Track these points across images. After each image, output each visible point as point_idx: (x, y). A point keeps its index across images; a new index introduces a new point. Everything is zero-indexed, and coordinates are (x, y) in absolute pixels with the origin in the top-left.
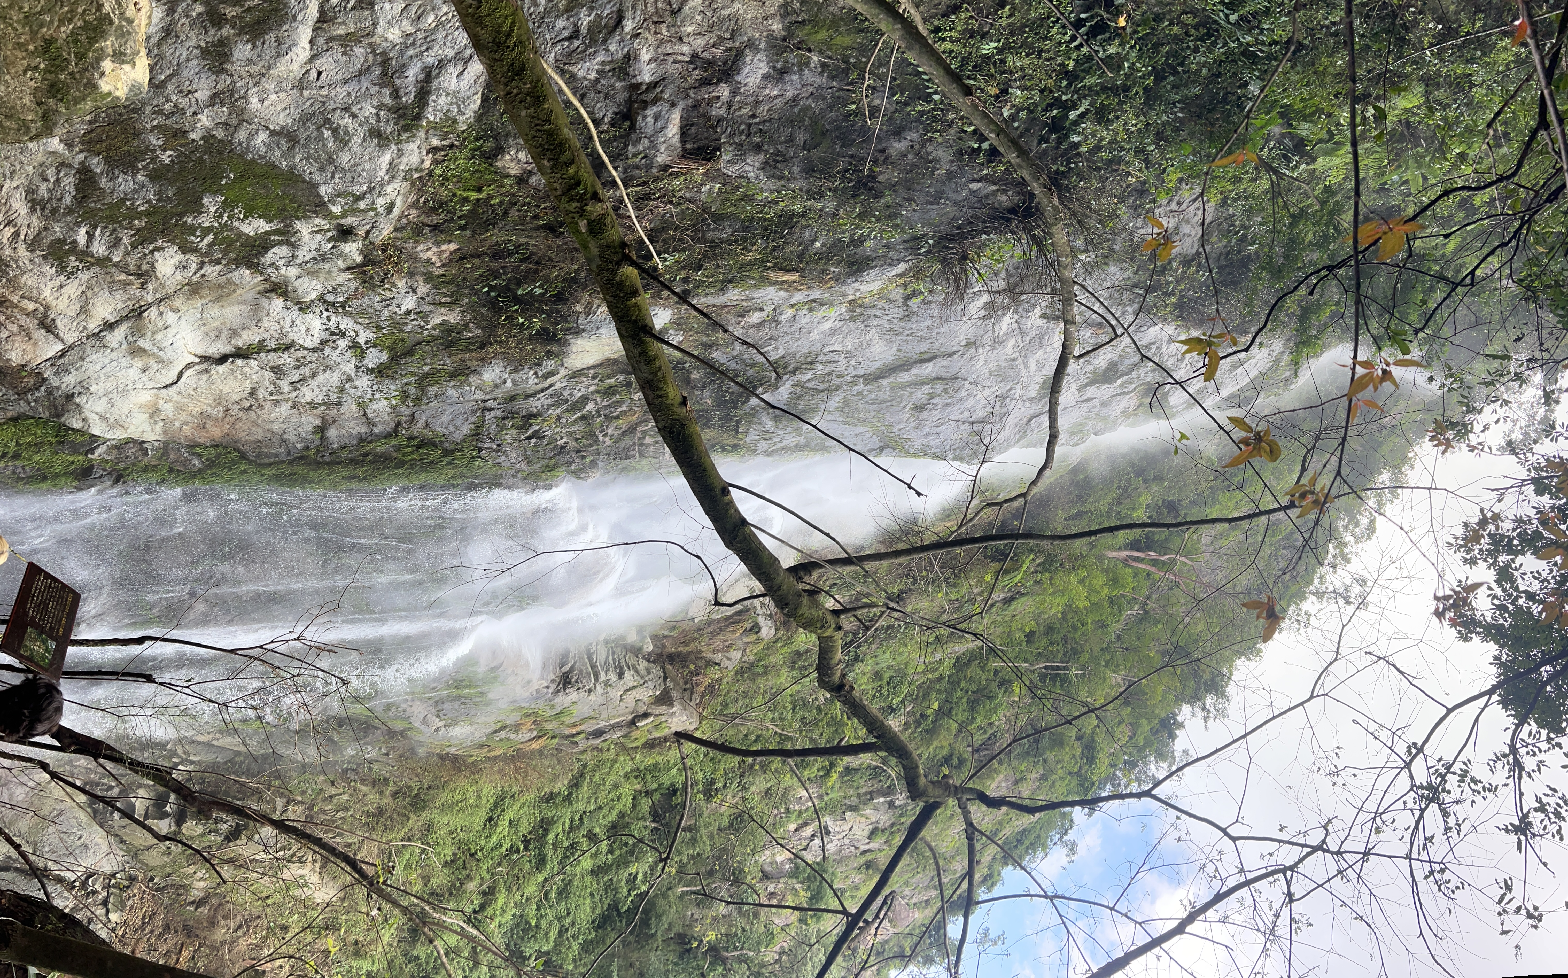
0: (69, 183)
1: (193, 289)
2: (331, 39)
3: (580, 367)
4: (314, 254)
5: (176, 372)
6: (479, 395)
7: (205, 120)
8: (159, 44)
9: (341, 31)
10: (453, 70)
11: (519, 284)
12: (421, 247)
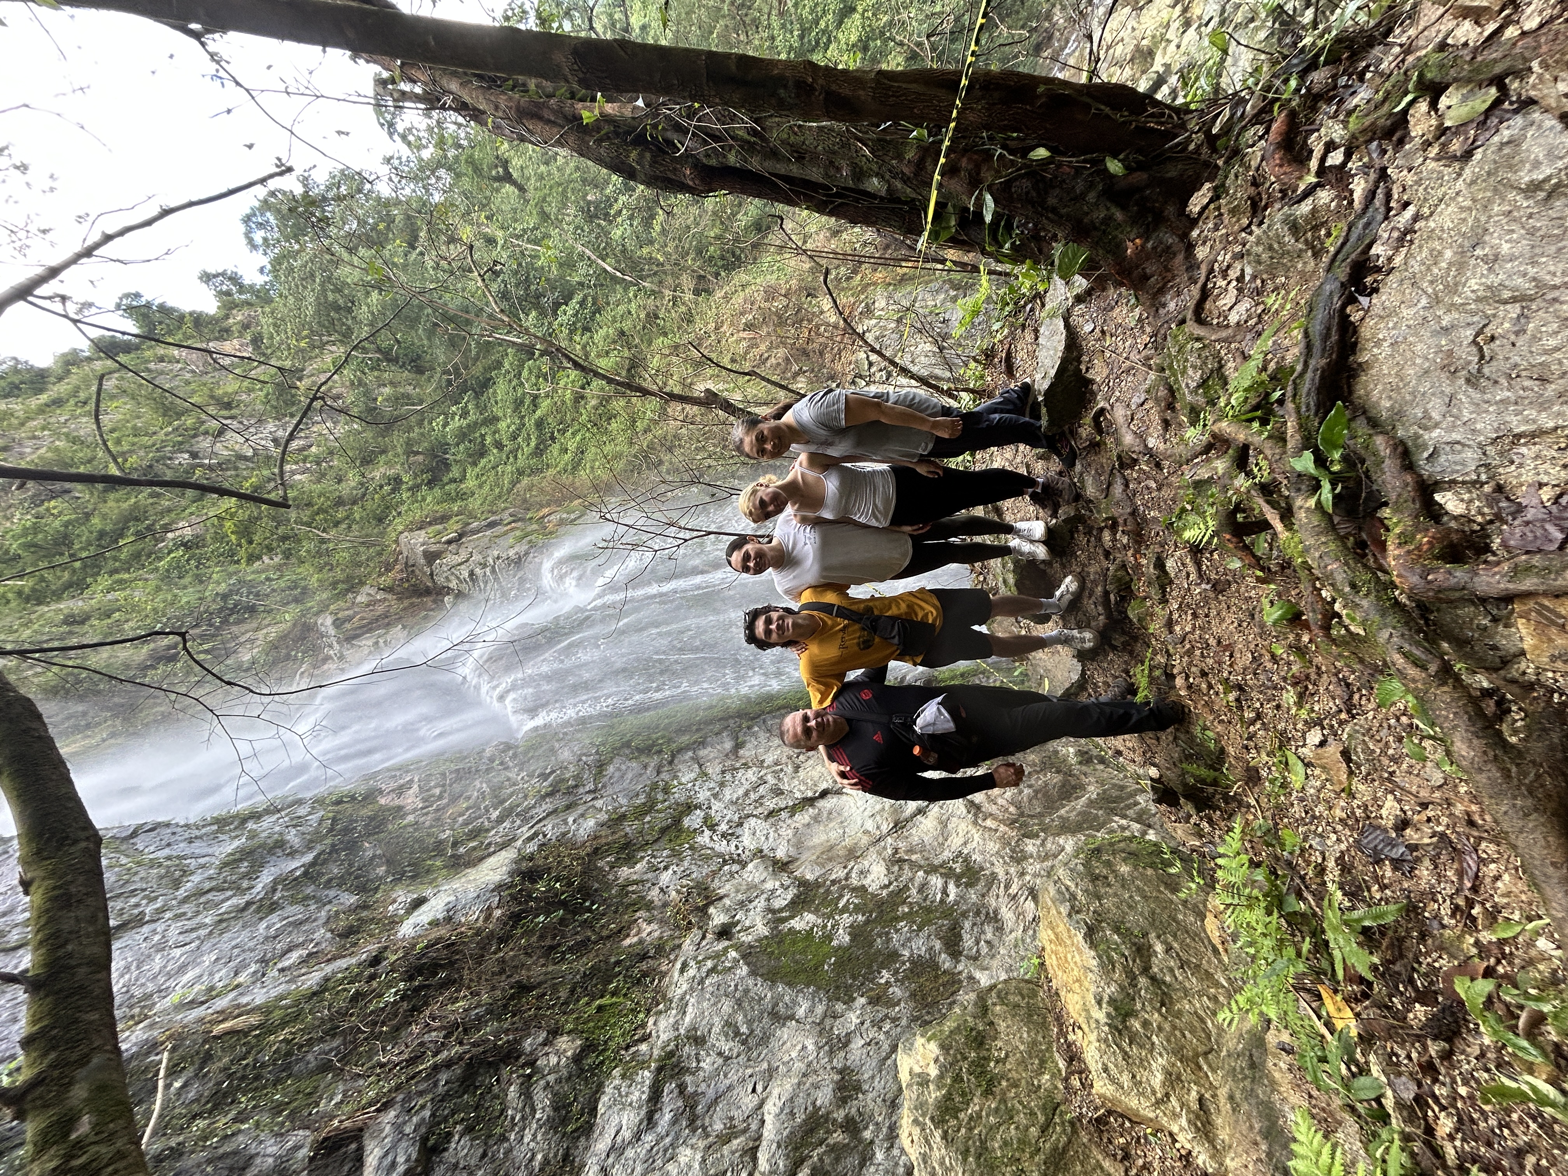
0: (968, 942)
2: (745, 1130)
3: (503, 853)
4: (751, 906)
6: (599, 803)
7: (853, 1019)
9: (735, 1142)
11: (562, 921)
12: (657, 934)
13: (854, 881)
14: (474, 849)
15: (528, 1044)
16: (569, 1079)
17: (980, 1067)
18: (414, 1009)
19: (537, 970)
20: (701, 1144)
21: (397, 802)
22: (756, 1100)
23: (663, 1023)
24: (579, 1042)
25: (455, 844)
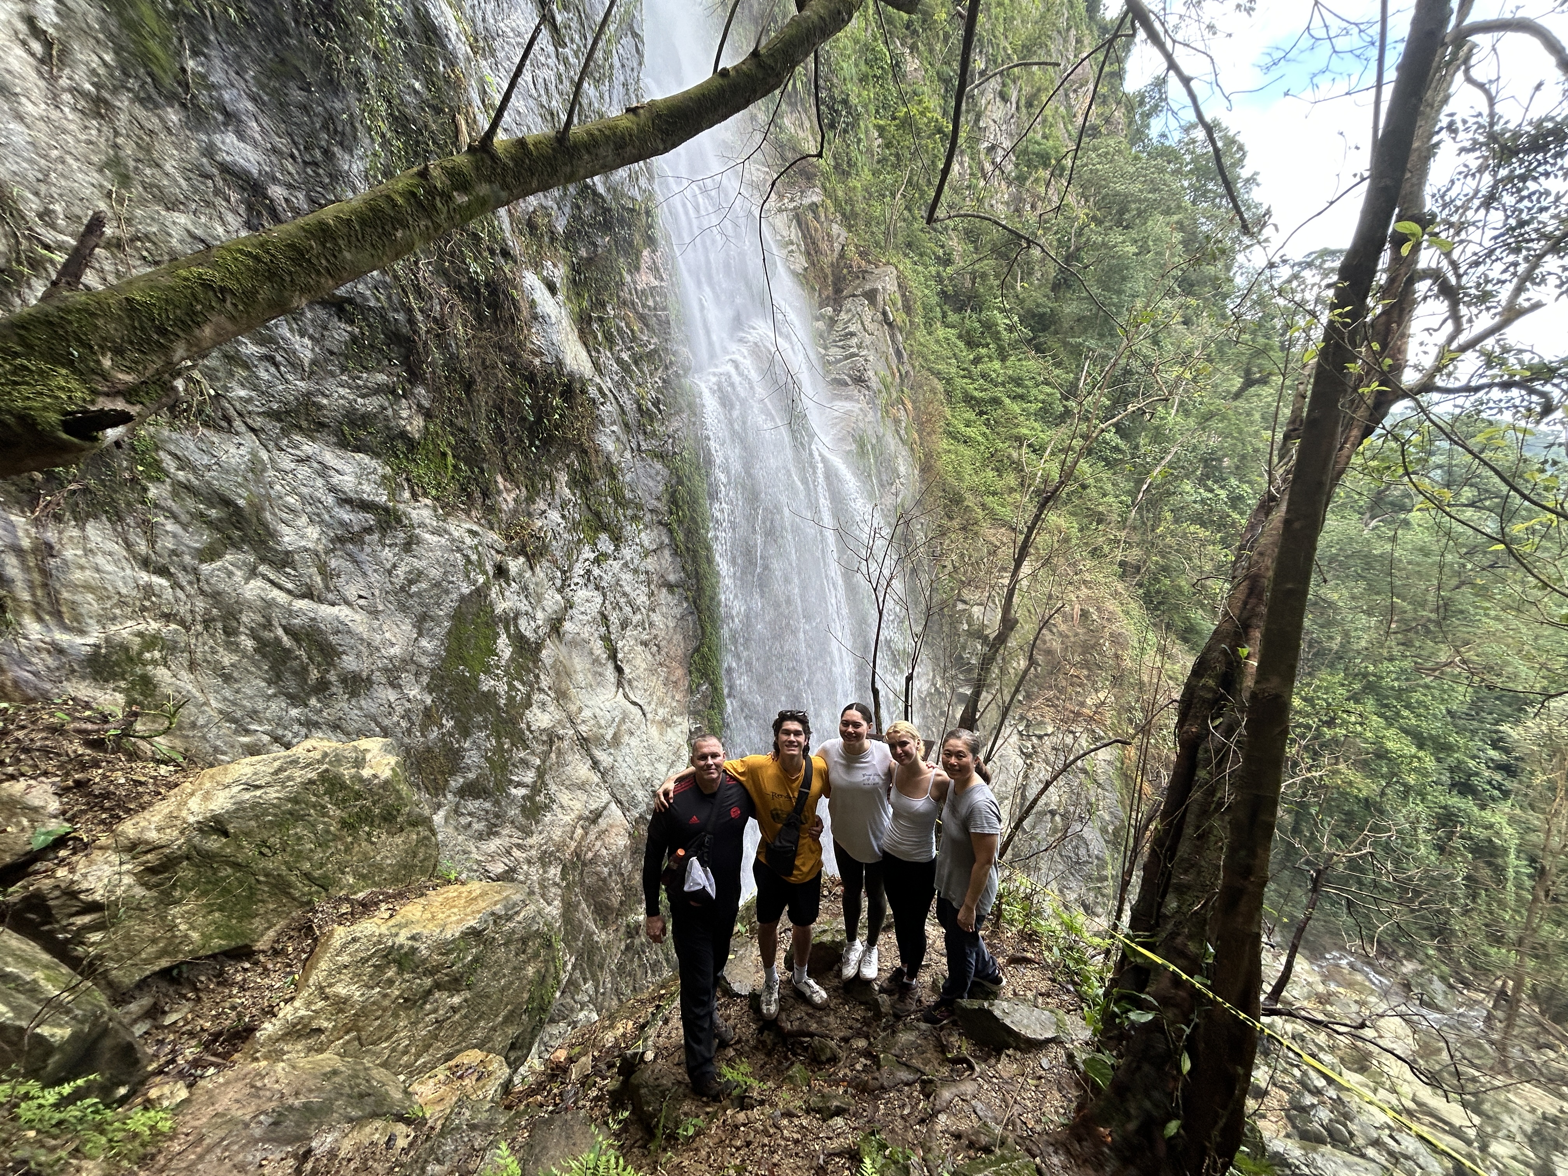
0: (472, 805)
1: (561, 696)
2: (327, 588)
3: (590, 365)
4: (522, 597)
5: (632, 707)
6: (628, 455)
7: (414, 692)
8: (348, 734)
9: (318, 579)
10: (336, 479)
11: (524, 419)
12: (504, 507)
13: (537, 697)
14: (596, 337)
15: (421, 391)
16: (388, 428)
17: (366, 817)
18: (460, 288)
19: (483, 399)
20: (320, 548)
21: (643, 266)
22: (352, 598)
23: (426, 513)
24: (417, 436)
25: (601, 319)
